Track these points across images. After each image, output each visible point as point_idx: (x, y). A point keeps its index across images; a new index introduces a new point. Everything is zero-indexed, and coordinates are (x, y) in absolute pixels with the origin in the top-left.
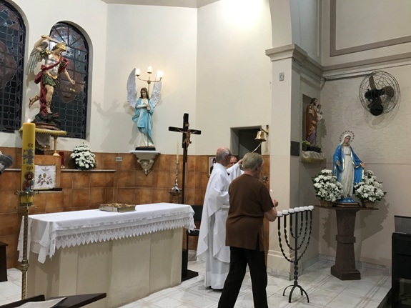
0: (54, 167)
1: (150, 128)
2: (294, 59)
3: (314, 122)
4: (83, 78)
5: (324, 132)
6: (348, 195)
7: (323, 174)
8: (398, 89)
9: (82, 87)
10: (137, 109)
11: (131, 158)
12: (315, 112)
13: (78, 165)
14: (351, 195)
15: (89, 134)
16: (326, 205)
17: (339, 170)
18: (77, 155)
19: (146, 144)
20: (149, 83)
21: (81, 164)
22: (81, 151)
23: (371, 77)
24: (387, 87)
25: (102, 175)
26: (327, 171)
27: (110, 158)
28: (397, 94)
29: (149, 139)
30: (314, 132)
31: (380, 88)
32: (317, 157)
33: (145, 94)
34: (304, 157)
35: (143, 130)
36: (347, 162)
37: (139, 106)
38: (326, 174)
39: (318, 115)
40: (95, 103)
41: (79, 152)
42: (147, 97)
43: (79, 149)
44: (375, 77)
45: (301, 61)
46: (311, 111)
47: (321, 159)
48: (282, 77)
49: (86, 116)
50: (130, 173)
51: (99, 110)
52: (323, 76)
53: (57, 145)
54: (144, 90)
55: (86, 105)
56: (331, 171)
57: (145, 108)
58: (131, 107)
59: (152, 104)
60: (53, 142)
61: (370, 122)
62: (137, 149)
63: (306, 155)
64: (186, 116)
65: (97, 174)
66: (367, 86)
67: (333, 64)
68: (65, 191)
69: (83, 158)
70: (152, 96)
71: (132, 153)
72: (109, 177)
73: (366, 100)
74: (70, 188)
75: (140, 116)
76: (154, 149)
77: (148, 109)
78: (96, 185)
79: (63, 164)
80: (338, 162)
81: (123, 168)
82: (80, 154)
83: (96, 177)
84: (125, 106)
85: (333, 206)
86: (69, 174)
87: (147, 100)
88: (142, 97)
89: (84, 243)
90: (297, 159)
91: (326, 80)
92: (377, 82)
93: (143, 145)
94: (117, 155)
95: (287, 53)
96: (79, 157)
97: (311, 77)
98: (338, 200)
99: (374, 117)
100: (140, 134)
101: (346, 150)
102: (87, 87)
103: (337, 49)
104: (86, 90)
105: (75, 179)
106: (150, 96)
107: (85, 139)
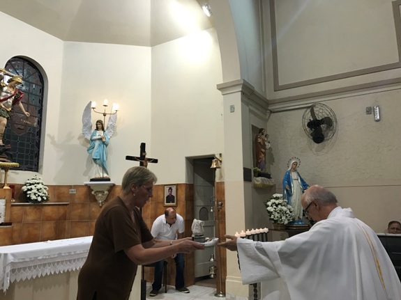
0: (4, 200)
1: (105, 159)
2: (243, 93)
3: (263, 150)
4: (37, 111)
5: (272, 160)
6: (299, 217)
7: (275, 198)
8: (336, 119)
9: (36, 120)
10: (92, 140)
11: (85, 190)
12: (264, 140)
13: (30, 198)
14: (301, 217)
15: (42, 166)
16: (279, 228)
17: (289, 194)
18: (29, 187)
19: (101, 175)
20: (105, 115)
21: (33, 197)
22: (33, 184)
23: (312, 108)
24: (326, 118)
25: (55, 208)
26: (279, 195)
27: (63, 190)
28: (335, 123)
29: (104, 169)
30: (264, 159)
31: (320, 119)
32: (268, 183)
33: (100, 126)
34: (256, 183)
35: (98, 161)
36: (296, 186)
37: (94, 138)
38: (277, 198)
39: (266, 143)
40: (49, 135)
41: (31, 184)
42: (103, 129)
43: (31, 182)
44: (315, 109)
45: (249, 94)
46: (260, 140)
47: (271, 184)
48: (232, 109)
49: (39, 148)
50: (83, 205)
51: (53, 142)
52: (269, 108)
53: (8, 178)
54: (99, 122)
55: (40, 137)
56: (282, 195)
57: (101, 139)
58: (86, 139)
59: (108, 136)
60: (4, 175)
61: (314, 150)
62: (92, 180)
63: (257, 181)
64: (143, 146)
65: (49, 208)
66: (309, 117)
67: (278, 98)
68: (15, 226)
69: (35, 191)
70: (108, 128)
71: (86, 185)
72: (62, 210)
73: (308, 129)
74: (20, 222)
75: (96, 147)
76: (109, 180)
77: (104, 140)
78: (48, 219)
79: (13, 197)
80: (287, 187)
81: (77, 201)
82: (33, 187)
83: (48, 210)
84: (79, 138)
85: (286, 229)
86: (19, 207)
87: (102, 132)
88: (97, 129)
89: (39, 276)
90: (250, 185)
91: (271, 112)
92: (317, 113)
93: (98, 176)
94: (70, 187)
95: (236, 87)
96: (31, 189)
97: (259, 110)
98: (290, 223)
99: (316, 145)
100: (95, 165)
101: (294, 175)
102: (41, 119)
103: (280, 84)
104: (40, 123)
105: (25, 213)
106: (105, 128)
107: (37, 171)
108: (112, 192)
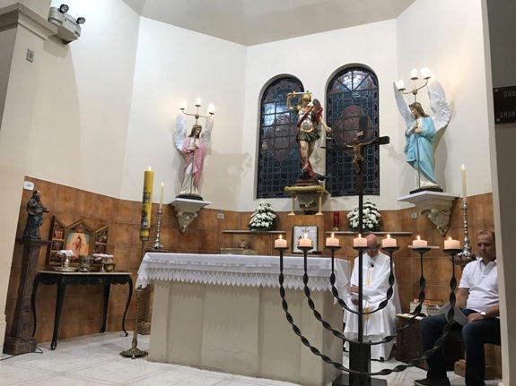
0: (316, 228)
19: (421, 184)
20: (415, 94)
27: (406, 215)
29: (425, 175)
35: (416, 165)
51: (392, 154)
57: (413, 131)
62: (411, 193)
72: (402, 243)
74: (344, 254)
77: (418, 130)
81: (419, 229)
86: (341, 237)
105: (349, 244)
107: (379, 194)
108: (456, 210)
